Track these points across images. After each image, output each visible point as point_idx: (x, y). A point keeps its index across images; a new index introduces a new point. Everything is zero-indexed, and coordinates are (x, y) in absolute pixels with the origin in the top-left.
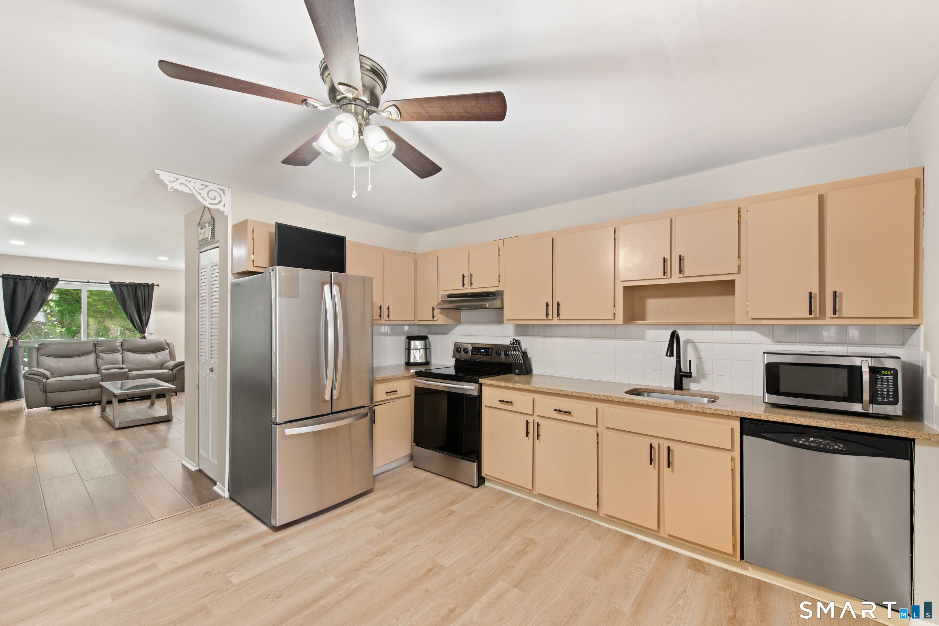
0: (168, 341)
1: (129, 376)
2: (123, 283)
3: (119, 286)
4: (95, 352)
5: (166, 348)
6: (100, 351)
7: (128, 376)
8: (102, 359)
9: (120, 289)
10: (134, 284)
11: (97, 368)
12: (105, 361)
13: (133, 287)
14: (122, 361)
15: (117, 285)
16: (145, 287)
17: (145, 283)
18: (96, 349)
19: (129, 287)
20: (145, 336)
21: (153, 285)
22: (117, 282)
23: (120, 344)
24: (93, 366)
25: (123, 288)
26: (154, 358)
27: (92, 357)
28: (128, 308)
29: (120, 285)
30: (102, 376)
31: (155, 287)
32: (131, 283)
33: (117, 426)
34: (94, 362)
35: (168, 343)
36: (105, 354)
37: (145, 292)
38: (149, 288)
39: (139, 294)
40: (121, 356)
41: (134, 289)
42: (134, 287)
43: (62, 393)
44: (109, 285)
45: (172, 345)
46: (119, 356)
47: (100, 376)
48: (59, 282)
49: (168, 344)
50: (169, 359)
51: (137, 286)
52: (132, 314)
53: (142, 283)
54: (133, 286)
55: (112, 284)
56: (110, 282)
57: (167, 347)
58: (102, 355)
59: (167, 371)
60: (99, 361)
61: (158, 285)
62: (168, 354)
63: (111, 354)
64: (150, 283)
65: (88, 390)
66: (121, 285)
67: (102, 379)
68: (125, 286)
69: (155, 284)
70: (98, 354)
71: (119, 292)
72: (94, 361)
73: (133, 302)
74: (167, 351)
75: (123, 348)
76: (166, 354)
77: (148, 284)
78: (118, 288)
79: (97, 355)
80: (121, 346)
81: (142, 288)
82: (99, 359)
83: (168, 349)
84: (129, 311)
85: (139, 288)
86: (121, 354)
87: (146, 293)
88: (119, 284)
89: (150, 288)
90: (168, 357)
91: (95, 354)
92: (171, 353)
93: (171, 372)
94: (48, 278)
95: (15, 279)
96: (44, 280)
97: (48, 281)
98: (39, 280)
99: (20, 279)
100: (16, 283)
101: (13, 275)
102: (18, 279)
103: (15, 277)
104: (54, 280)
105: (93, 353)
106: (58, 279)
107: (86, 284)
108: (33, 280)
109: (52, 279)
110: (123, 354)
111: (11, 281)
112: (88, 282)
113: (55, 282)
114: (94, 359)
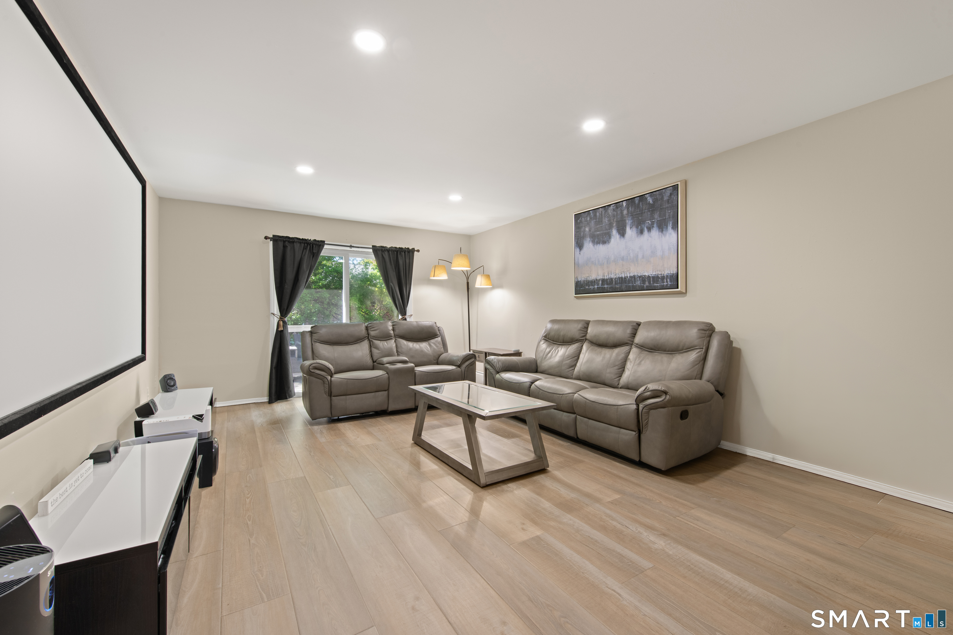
1: (417, 374)
2: (385, 247)
4: (368, 338)
5: (436, 336)
6: (374, 337)
7: (415, 373)
8: (377, 348)
9: (382, 255)
10: (395, 249)
11: (372, 360)
12: (380, 351)
13: (394, 253)
14: (397, 351)
15: (379, 250)
16: (406, 253)
17: (406, 248)
18: (368, 334)
19: (390, 252)
20: (406, 317)
21: (413, 250)
22: (379, 247)
23: (391, 327)
24: (369, 359)
25: (385, 253)
26: (428, 348)
27: (365, 345)
28: (390, 281)
29: (382, 250)
30: (387, 373)
31: (415, 253)
32: (392, 247)
33: (483, 481)
34: (368, 353)
36: (379, 342)
37: (406, 259)
38: (409, 253)
39: (401, 262)
40: (394, 345)
41: (396, 255)
42: (396, 253)
43: (348, 397)
44: (371, 250)
45: (442, 330)
46: (392, 344)
47: (386, 373)
48: (326, 247)
49: (438, 329)
50: (443, 349)
51: (398, 252)
52: (394, 289)
53: (403, 248)
55: (374, 249)
56: (373, 246)
57: (437, 333)
58: (377, 342)
59: (454, 367)
60: (375, 351)
61: (418, 251)
63: (385, 342)
64: (411, 248)
65: (373, 394)
67: (389, 377)
68: (387, 252)
69: (416, 249)
70: (372, 341)
71: (380, 258)
72: (368, 351)
73: (395, 273)
74: (438, 340)
75: (395, 333)
76: (439, 343)
77: (408, 248)
78: (380, 253)
79: (370, 342)
80: (393, 330)
81: (403, 253)
82: (373, 349)
83: (439, 337)
84: (391, 285)
85: (400, 254)
87: (407, 261)
89: (411, 254)
90: (441, 346)
91: (368, 341)
92: (444, 342)
93: (459, 369)
94: (315, 240)
95: (284, 242)
96: (310, 244)
97: (315, 245)
98: (306, 244)
99: (289, 242)
100: (285, 247)
101: (283, 237)
102: (287, 242)
103: (285, 239)
104: (320, 243)
105: (365, 340)
106: (324, 242)
107: (348, 249)
108: (300, 243)
109: (318, 241)
110: (396, 341)
111: (281, 244)
112: (351, 247)
113: (321, 246)
114: (368, 349)
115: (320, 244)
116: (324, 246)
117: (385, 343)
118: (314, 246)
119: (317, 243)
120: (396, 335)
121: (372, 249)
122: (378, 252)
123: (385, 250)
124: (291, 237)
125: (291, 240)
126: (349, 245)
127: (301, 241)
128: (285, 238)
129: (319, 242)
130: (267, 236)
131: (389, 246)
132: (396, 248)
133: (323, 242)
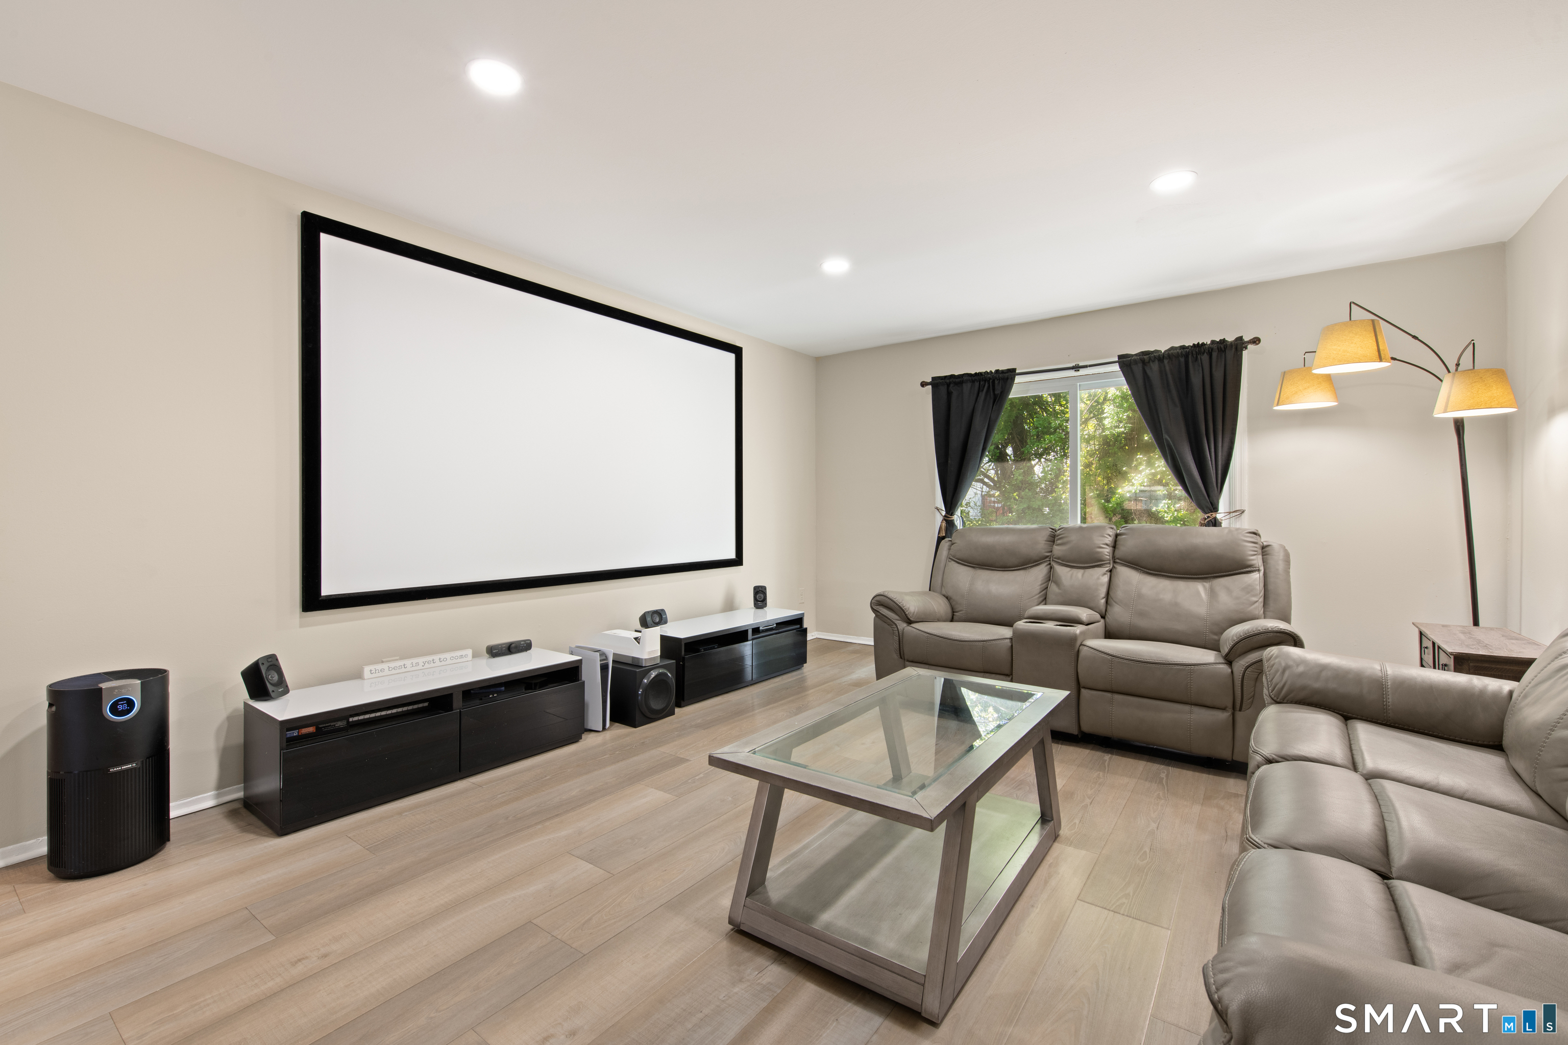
0: (1265, 539)
1: (1082, 654)
2: (1152, 352)
3: (1140, 365)
4: (1048, 560)
5: (1250, 566)
6: (1059, 558)
7: (1078, 651)
8: (1058, 583)
9: (1145, 372)
10: (1181, 351)
12: (1063, 588)
13: (1179, 360)
14: (1107, 596)
15: (1136, 362)
16: (1215, 354)
17: (1213, 342)
18: (1052, 551)
19: (1167, 361)
20: (1215, 518)
21: (1239, 345)
22: (1136, 355)
23: (1109, 540)
25: (1153, 366)
26: (1199, 600)
27: (1038, 574)
29: (1145, 360)
31: (1247, 346)
32: (1172, 348)
34: (1038, 591)
35: (1263, 548)
36: (1068, 569)
37: (1214, 369)
38: (1225, 353)
39: (1196, 381)
40: (1106, 579)
41: (1182, 365)
42: (1182, 360)
44: (1116, 368)
45: (1281, 555)
46: (1098, 578)
47: (1009, 636)
48: (1018, 379)
49: (1265, 550)
50: (1258, 608)
51: (1190, 356)
53: (1203, 344)
54: (1177, 356)
55: (1124, 361)
56: (1120, 357)
57: (1257, 561)
58: (1063, 571)
60: (1052, 589)
61: (1256, 341)
62: (1259, 587)
63: (1084, 570)
64: (1230, 338)
66: (1146, 358)
67: (1012, 646)
68: (1157, 362)
69: (1246, 339)
70: (1054, 567)
71: (1140, 382)
72: (1039, 588)
73: (1178, 410)
74: (1256, 578)
75: (1118, 553)
76: (1248, 589)
77: (1223, 341)
78: (1138, 370)
79: (1049, 570)
80: (1114, 546)
81: (1205, 358)
82: (1052, 584)
83: (1259, 570)
84: (1167, 440)
85: (1196, 359)
86: (1111, 571)
87: (1218, 375)
88: (1141, 359)
89: (1230, 354)
90: (1255, 599)
91: (1047, 567)
92: (1271, 587)
93: (1225, 668)
94: (997, 371)
95: (948, 385)
96: (990, 380)
97: (997, 380)
98: (982, 381)
99: (956, 384)
100: (949, 394)
101: (946, 377)
102: (951, 385)
103: (948, 381)
104: (1007, 374)
105: (1041, 563)
106: (1014, 370)
107: (1072, 373)
108: (973, 382)
109: (1003, 372)
110: (1114, 571)
111: (943, 390)
112: (1077, 368)
113: (1009, 380)
114: (1040, 583)
115: (1006, 377)
116: (1014, 379)
117: (1078, 574)
118: (996, 382)
119: (1000, 375)
120: (1118, 559)
121: (1118, 363)
122: (1134, 367)
123: (1153, 359)
124: (956, 374)
125: (957, 380)
126: (1073, 364)
127: (974, 378)
128: (949, 379)
129: (1005, 373)
130: (923, 382)
131: (1163, 348)
132: (1183, 347)
133: (1012, 371)
